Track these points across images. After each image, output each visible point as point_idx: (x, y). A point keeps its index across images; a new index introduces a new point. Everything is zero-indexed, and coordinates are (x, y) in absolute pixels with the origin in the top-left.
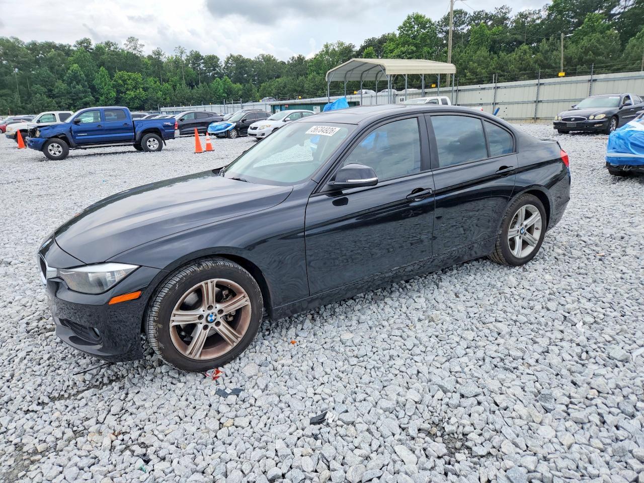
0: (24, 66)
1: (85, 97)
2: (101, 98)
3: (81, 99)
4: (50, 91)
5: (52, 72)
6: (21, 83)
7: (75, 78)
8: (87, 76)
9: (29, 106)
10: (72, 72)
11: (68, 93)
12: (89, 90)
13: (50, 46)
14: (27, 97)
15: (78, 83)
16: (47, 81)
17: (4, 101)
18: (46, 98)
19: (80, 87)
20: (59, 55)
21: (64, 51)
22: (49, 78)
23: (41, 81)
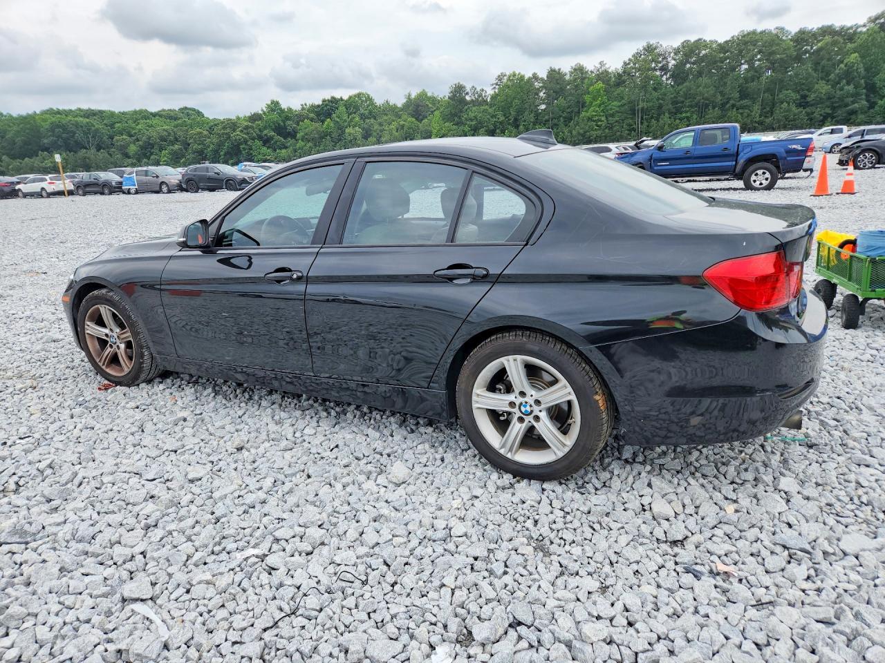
0: (780, 65)
1: (853, 102)
2: (880, 102)
3: (847, 105)
4: (804, 97)
5: (815, 70)
6: (767, 90)
7: (848, 76)
8: (867, 70)
9: (768, 120)
10: (846, 66)
11: (829, 98)
12: (864, 91)
13: (827, 31)
14: (769, 108)
15: (848, 84)
16: (803, 84)
17: (739, 116)
18: (794, 109)
19: (850, 88)
20: (834, 43)
21: (847, 35)
22: (807, 79)
23: (796, 84)
